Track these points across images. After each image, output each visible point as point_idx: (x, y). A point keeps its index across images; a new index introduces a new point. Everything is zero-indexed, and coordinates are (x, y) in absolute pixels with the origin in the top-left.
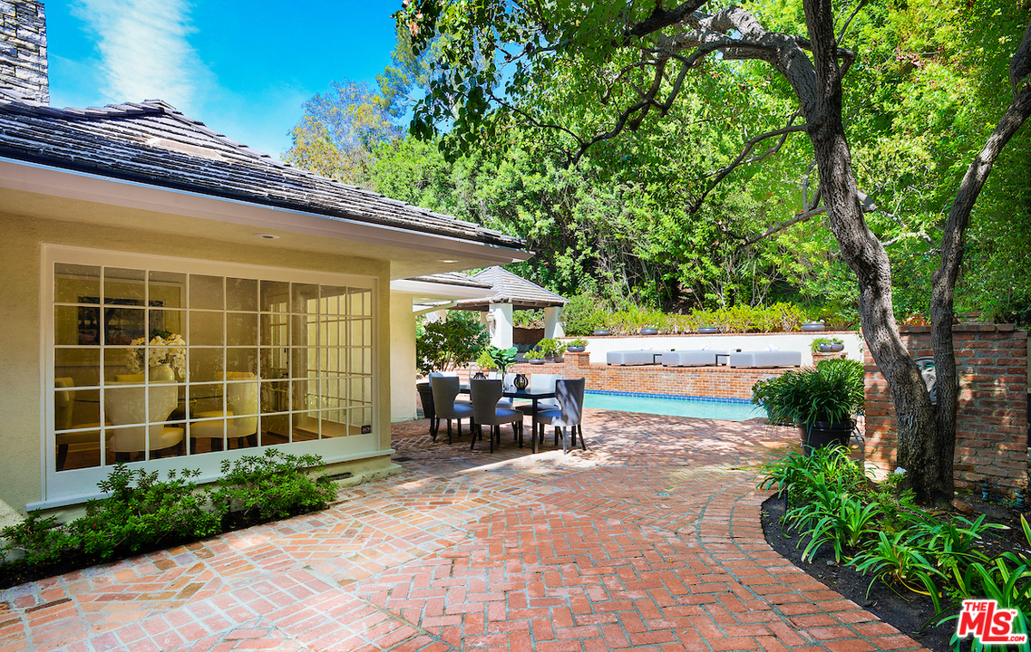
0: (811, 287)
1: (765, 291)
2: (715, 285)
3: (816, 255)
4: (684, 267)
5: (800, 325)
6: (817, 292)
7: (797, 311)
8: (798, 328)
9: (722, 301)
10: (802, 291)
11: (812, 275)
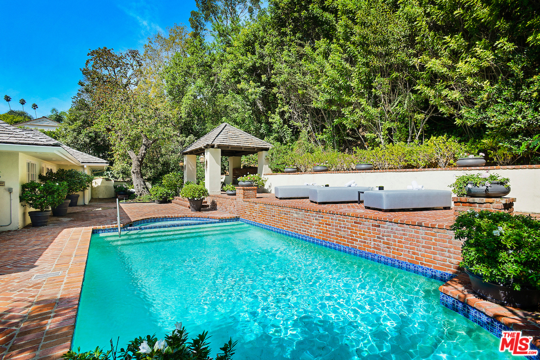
0: (469, 116)
1: (421, 127)
2: (375, 125)
3: (471, 75)
4: (346, 111)
5: (455, 159)
6: (474, 120)
7: (453, 144)
8: (452, 163)
9: (380, 139)
10: (458, 122)
11: (470, 102)
